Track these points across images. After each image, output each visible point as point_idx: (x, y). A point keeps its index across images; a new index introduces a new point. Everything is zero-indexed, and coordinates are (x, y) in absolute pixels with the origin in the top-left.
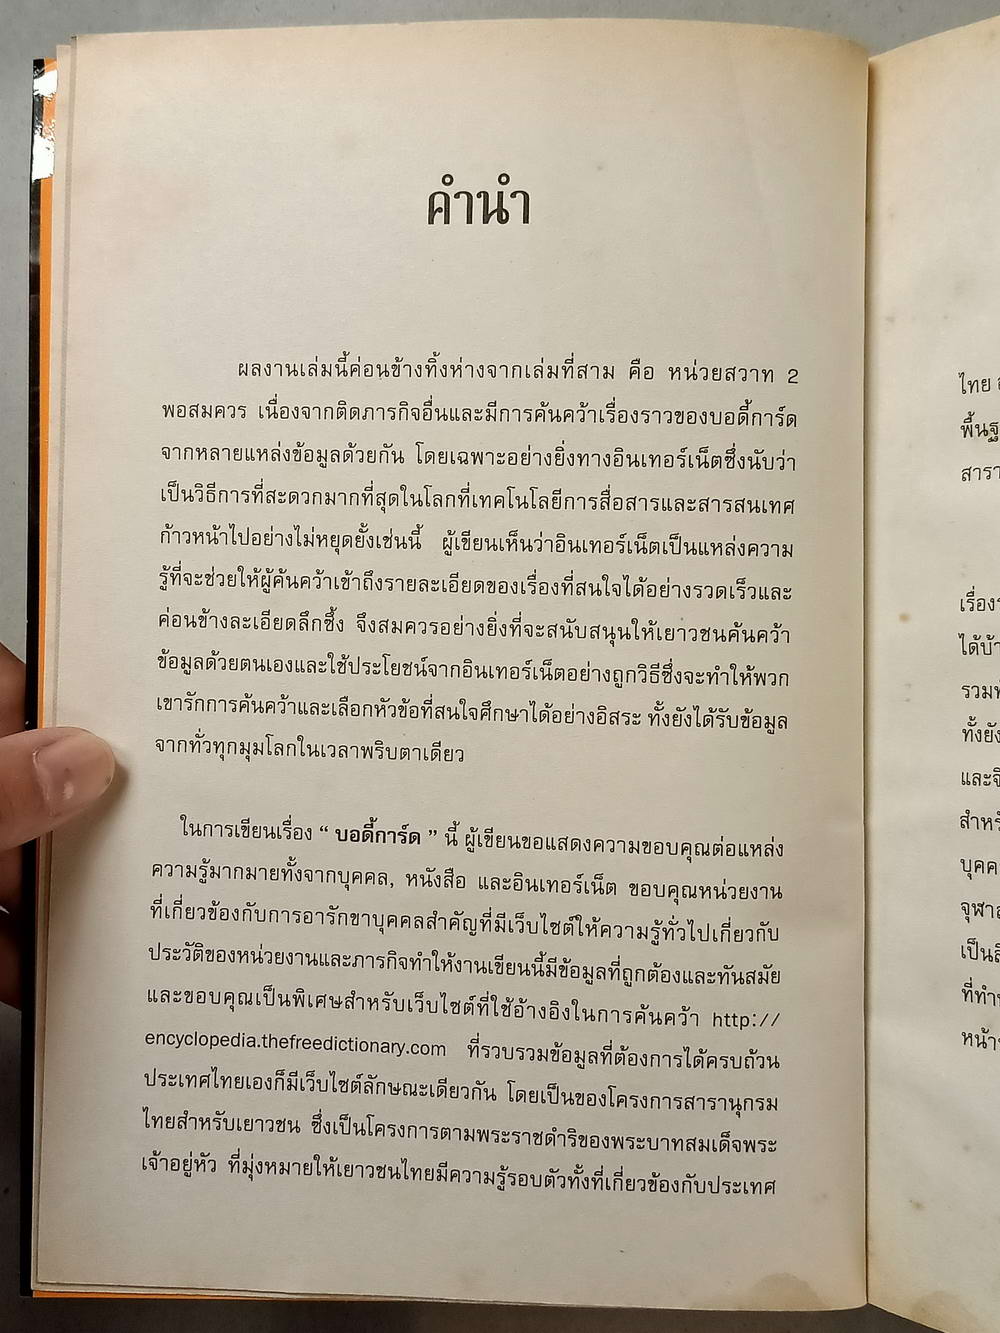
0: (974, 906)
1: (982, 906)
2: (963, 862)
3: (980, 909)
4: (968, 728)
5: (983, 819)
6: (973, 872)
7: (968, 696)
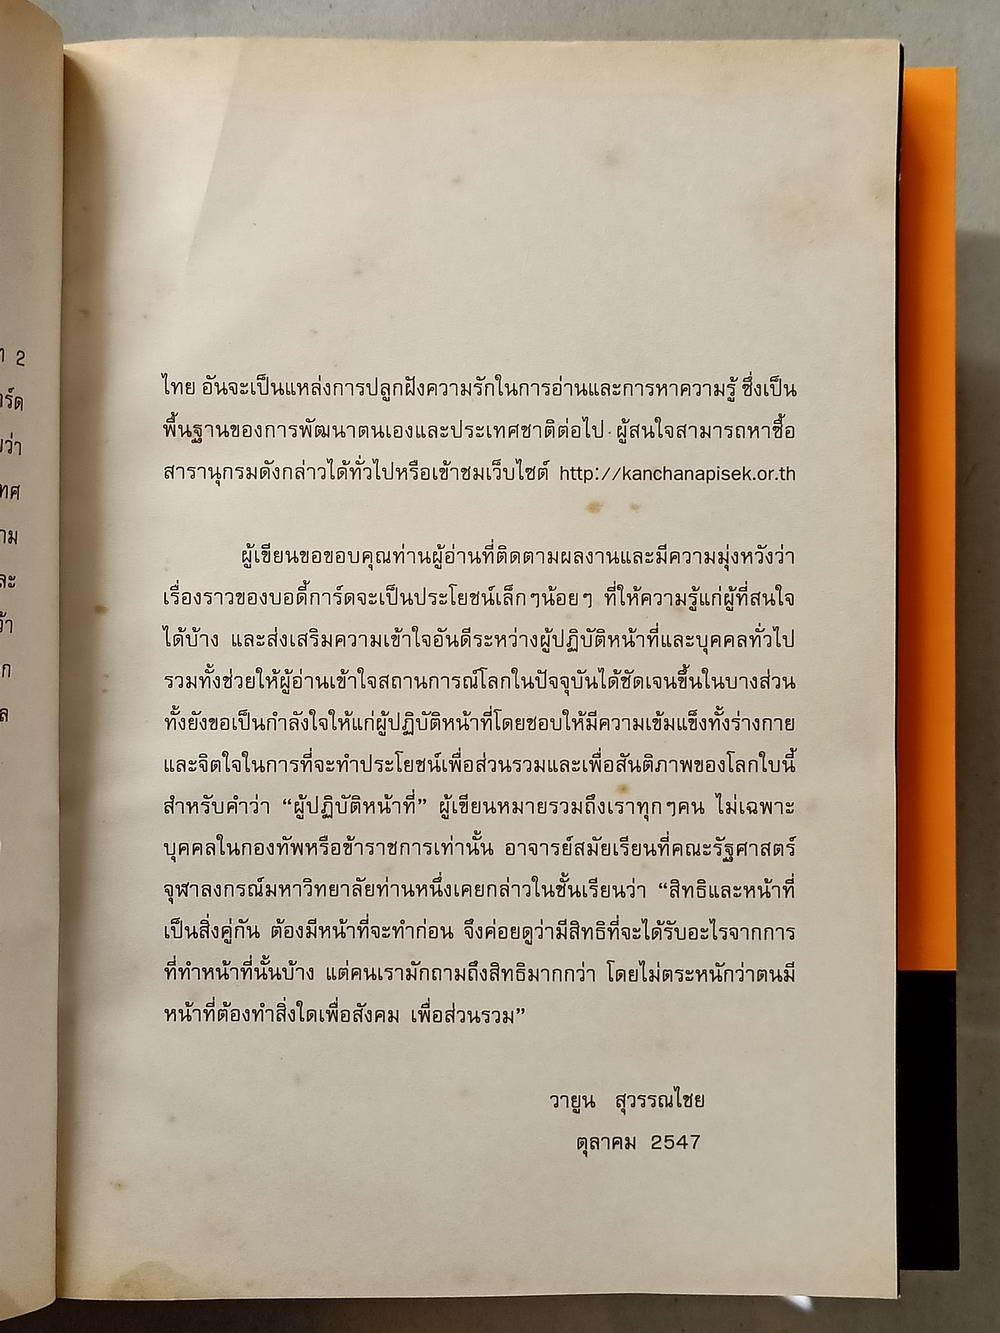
0: (178, 887)
1: (186, 886)
2: (166, 845)
3: (183, 889)
4: (171, 717)
5: (189, 804)
6: (177, 855)
7: (171, 686)
